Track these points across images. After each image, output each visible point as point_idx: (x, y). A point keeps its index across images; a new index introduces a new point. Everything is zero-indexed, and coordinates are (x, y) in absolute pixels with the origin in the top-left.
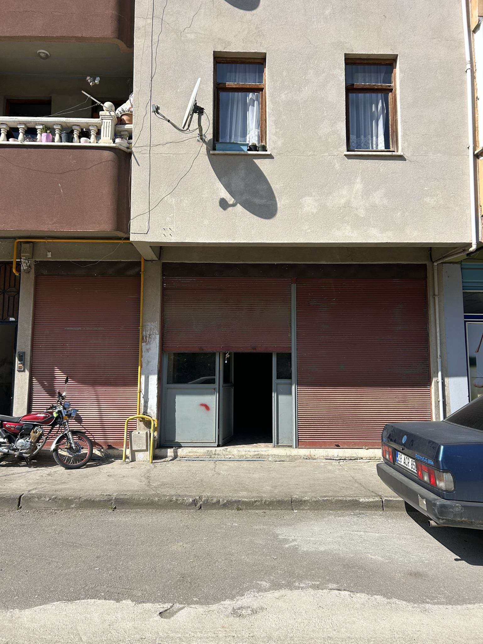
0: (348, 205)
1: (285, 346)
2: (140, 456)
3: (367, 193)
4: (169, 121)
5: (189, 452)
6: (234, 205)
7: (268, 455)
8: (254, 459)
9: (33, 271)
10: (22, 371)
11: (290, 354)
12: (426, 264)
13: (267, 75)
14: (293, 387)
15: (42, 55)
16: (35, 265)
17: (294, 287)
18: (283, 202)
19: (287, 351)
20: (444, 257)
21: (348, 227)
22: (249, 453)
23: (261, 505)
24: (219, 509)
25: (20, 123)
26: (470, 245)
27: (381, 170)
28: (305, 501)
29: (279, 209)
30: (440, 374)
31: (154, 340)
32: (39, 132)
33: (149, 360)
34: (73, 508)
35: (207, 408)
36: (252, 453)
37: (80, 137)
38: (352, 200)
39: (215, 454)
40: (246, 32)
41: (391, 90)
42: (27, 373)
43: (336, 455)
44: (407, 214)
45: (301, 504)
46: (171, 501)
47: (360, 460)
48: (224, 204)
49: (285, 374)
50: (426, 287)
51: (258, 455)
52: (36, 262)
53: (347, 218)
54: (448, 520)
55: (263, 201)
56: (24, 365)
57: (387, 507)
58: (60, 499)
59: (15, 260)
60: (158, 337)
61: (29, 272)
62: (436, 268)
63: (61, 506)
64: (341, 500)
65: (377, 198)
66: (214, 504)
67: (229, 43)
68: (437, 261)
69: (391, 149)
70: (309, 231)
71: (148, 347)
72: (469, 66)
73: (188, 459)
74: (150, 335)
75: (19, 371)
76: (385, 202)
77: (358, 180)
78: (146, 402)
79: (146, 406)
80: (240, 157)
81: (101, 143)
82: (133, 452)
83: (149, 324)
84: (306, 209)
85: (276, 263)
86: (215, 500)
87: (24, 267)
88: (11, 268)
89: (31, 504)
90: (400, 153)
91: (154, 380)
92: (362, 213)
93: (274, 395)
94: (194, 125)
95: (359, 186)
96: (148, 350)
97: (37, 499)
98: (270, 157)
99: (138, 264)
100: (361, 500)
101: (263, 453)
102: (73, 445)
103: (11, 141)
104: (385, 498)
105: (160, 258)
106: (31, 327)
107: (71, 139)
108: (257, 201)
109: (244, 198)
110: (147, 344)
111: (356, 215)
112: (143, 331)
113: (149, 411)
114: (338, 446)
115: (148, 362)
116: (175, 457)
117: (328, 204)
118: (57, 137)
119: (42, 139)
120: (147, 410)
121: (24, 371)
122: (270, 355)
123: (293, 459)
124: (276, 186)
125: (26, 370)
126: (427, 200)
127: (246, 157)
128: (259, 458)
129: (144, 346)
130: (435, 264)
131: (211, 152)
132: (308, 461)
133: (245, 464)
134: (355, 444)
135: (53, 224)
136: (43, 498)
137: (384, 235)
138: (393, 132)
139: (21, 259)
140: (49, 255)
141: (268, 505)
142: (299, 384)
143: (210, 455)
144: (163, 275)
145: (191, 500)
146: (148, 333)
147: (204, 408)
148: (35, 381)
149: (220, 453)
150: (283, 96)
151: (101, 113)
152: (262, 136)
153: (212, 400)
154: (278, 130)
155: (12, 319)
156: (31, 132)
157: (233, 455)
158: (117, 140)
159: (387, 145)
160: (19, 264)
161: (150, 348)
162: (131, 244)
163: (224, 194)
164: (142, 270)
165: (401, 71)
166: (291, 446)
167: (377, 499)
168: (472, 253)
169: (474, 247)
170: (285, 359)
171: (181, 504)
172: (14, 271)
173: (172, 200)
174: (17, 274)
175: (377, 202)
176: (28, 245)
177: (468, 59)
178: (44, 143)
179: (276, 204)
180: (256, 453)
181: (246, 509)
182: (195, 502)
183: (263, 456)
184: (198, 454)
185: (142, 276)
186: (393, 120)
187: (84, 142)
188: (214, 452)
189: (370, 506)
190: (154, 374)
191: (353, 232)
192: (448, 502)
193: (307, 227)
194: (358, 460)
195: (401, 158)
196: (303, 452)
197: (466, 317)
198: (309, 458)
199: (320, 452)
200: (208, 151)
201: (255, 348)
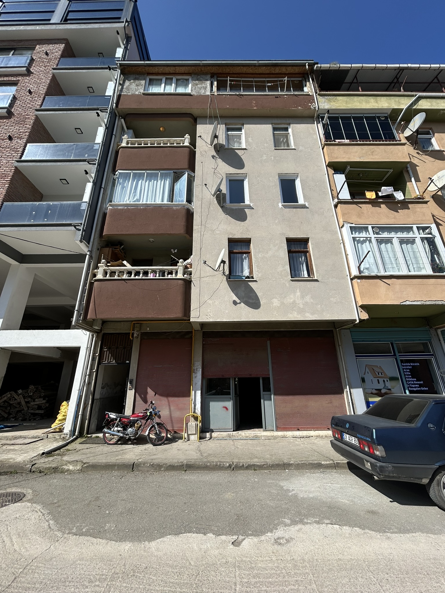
0: (294, 302)
1: (267, 373)
2: (192, 438)
3: (303, 297)
4: (210, 267)
5: (219, 435)
6: (240, 303)
7: (261, 436)
8: (254, 438)
9: (139, 337)
10: (131, 390)
11: (269, 378)
12: (332, 330)
13: (252, 246)
14: (272, 396)
15: (151, 241)
16: (141, 334)
17: (268, 342)
18: (263, 302)
19: (267, 376)
20: (342, 326)
21: (296, 313)
22: (251, 435)
23: (267, 467)
24: (244, 470)
25: (141, 269)
26: (356, 320)
27: (308, 286)
28: (291, 464)
29: (261, 305)
30: (348, 387)
31: (199, 371)
32: (149, 273)
33: (196, 382)
34: (162, 470)
35: (227, 409)
36: (252, 435)
37: (168, 275)
38: (296, 300)
39: (232, 436)
40: (242, 230)
41: (308, 252)
42: (133, 390)
43: (298, 435)
44: (323, 306)
45: (289, 466)
46: (217, 465)
47: (312, 438)
48: (235, 303)
49: (267, 389)
50: (334, 341)
51: (256, 436)
52: (141, 332)
53: (294, 308)
54: (386, 476)
55: (254, 301)
56: (132, 386)
57: (338, 467)
58: (155, 465)
59: (131, 332)
60: (201, 370)
61: (137, 338)
62: (338, 332)
63: (156, 469)
64: (311, 463)
65: (308, 299)
66: (241, 467)
67: (235, 235)
68: (338, 328)
69: (311, 277)
70: (277, 315)
71: (196, 375)
72: (341, 241)
73: (218, 439)
74: (197, 369)
75: (129, 390)
76: (312, 301)
77: (298, 291)
78: (195, 406)
79: (195, 409)
80: (242, 282)
81: (178, 277)
82: (188, 435)
83: (196, 363)
84: (275, 304)
85: (259, 330)
86: (241, 465)
87: (135, 335)
88: (129, 336)
89: (140, 468)
90: (316, 278)
91: (199, 393)
92: (301, 306)
93: (262, 401)
94: (221, 268)
95: (298, 294)
96: (196, 377)
97: (143, 465)
98: (256, 281)
99: (191, 332)
100: (323, 463)
101: (259, 435)
102: (158, 432)
103: (137, 277)
104: (336, 461)
105: (202, 329)
106: (137, 365)
107: (164, 276)
108: (251, 301)
109: (244, 300)
110: (195, 374)
111: (299, 307)
112: (193, 367)
113: (196, 411)
114: (298, 430)
115: (196, 383)
116: (211, 438)
117: (285, 302)
118: (158, 275)
119: (151, 276)
120: (195, 410)
121: (132, 389)
122: (259, 379)
123: (275, 438)
124: (259, 294)
125: (133, 389)
126: (332, 299)
127: (245, 282)
128: (256, 438)
129: (194, 375)
130: (337, 330)
131: (228, 280)
132: (283, 439)
133: (250, 442)
134: (308, 428)
135: (154, 314)
136: (146, 464)
137: (313, 316)
138: (311, 269)
139: (134, 331)
140: (148, 329)
141: (271, 467)
142: (275, 394)
143: (229, 436)
144: (203, 337)
145: (228, 465)
146: (196, 368)
147: (225, 409)
148: (137, 395)
149: (235, 435)
150: (260, 255)
151: (178, 264)
152: (251, 272)
153: (229, 404)
154: (259, 270)
155: (128, 362)
156: (146, 273)
157: (242, 436)
158: (185, 276)
159: (309, 275)
160: (133, 334)
161: (197, 376)
162: (190, 323)
163: (235, 298)
164: (193, 335)
165: (312, 244)
166: (273, 430)
167: (331, 462)
168: (357, 324)
169: (358, 321)
170: (266, 380)
171: (223, 467)
172: (131, 337)
173: (210, 302)
174: (132, 339)
175: (308, 301)
176: (138, 324)
177: (341, 238)
178: (152, 277)
179: (260, 302)
180: (255, 435)
181: (259, 469)
182: (230, 466)
183: (259, 437)
184: (223, 436)
185: (193, 338)
186: (310, 264)
187: (170, 276)
188: (232, 435)
189: (328, 467)
190: (199, 390)
191: (298, 315)
192: (384, 464)
193: (276, 313)
194: (311, 438)
195: (317, 281)
196: (280, 433)
197: (356, 356)
198: (284, 437)
199: (289, 434)
200: (227, 279)
201: (251, 375)
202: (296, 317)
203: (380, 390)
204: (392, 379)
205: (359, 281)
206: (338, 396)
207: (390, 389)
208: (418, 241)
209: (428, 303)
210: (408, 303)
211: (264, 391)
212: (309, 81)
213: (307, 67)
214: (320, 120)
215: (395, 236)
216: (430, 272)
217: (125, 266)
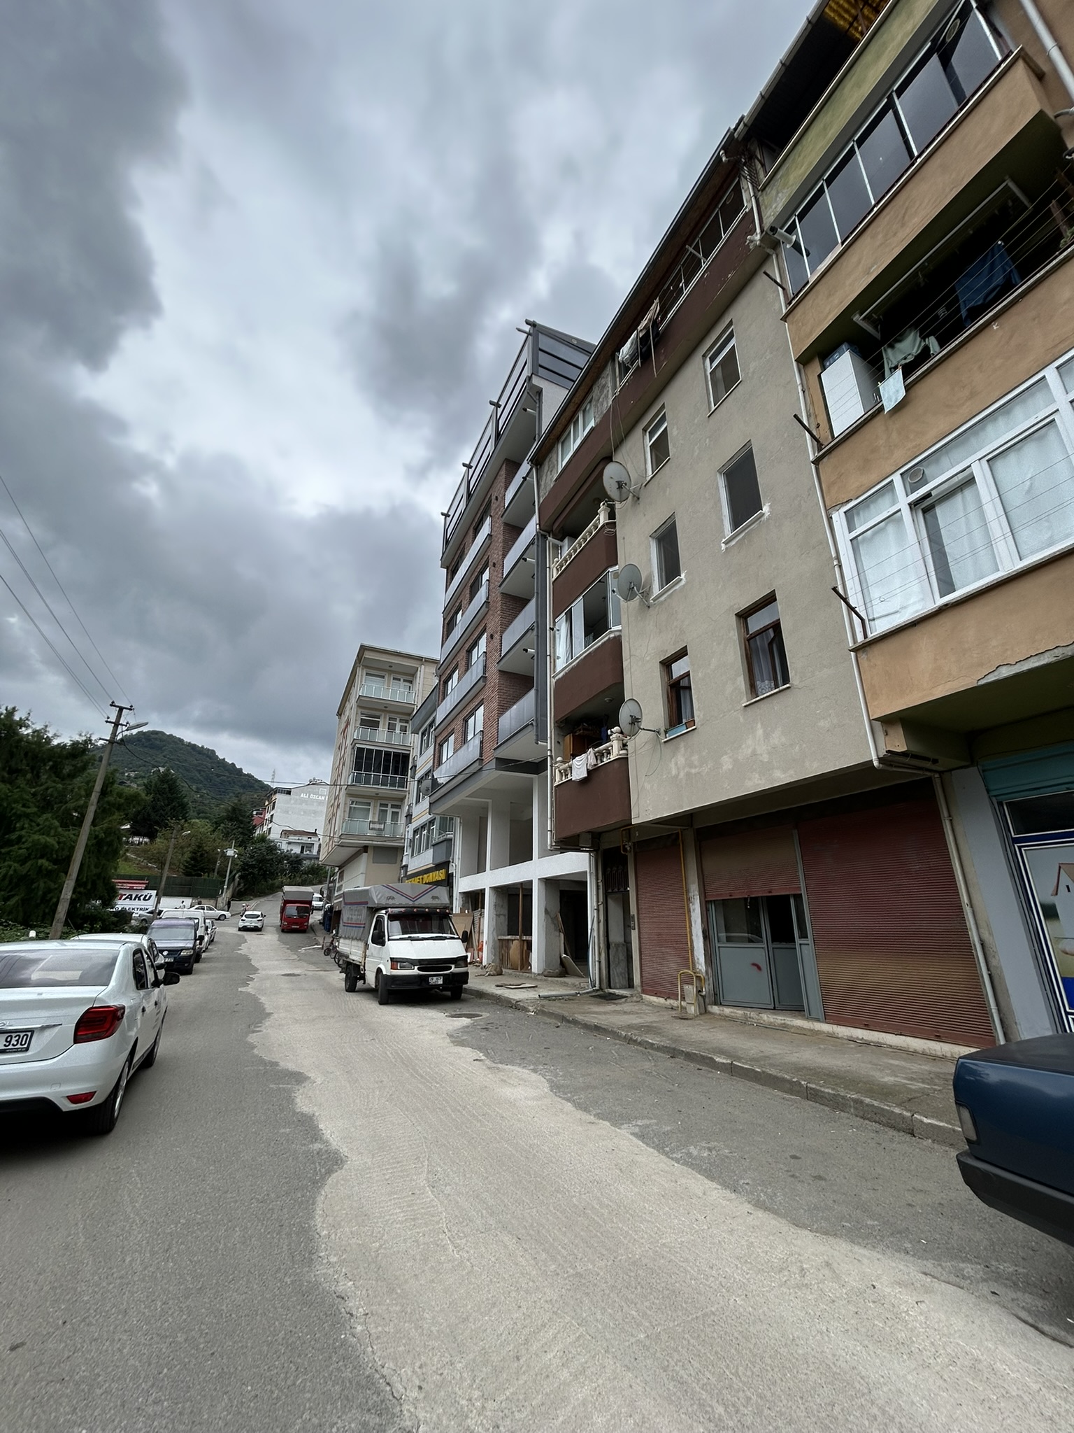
0: (754, 754)
2: (692, 1009)
9: (632, 850)
11: (802, 895)
15: (608, 701)
16: (633, 845)
17: (795, 833)
21: (756, 776)
27: (776, 708)
30: (974, 931)
31: (697, 900)
37: (606, 757)
38: (757, 747)
40: (675, 635)
42: (637, 932)
43: (861, 1038)
50: (938, 806)
53: (754, 767)
56: (635, 925)
59: (621, 844)
60: (698, 897)
61: (630, 852)
62: (937, 781)
65: (776, 738)
67: (667, 648)
68: (933, 771)
70: (729, 787)
72: (835, 563)
74: (694, 897)
78: (698, 959)
79: (698, 963)
80: (680, 737)
81: (615, 757)
82: (687, 1005)
83: (692, 886)
84: (725, 767)
87: (627, 849)
88: (621, 851)
95: (760, 732)
98: (697, 730)
99: (678, 834)
106: (635, 894)
112: (687, 893)
113: (700, 967)
115: (696, 921)
117: (739, 757)
125: (636, 929)
127: (683, 736)
128: (786, 1029)
129: (692, 907)
130: (936, 775)
131: (664, 741)
132: (829, 1039)
139: (625, 842)
140: (638, 836)
144: (697, 840)
148: (641, 938)
150: (700, 674)
154: (699, 705)
158: (621, 752)
160: (624, 847)
161: (695, 909)
164: (680, 839)
165: (781, 600)
166: (820, 1020)
169: (876, 763)
173: (648, 787)
174: (626, 854)
176: (626, 832)
185: (681, 844)
187: (607, 760)
191: (761, 779)
196: (826, 1027)
202: (758, 785)
215: (976, 458)
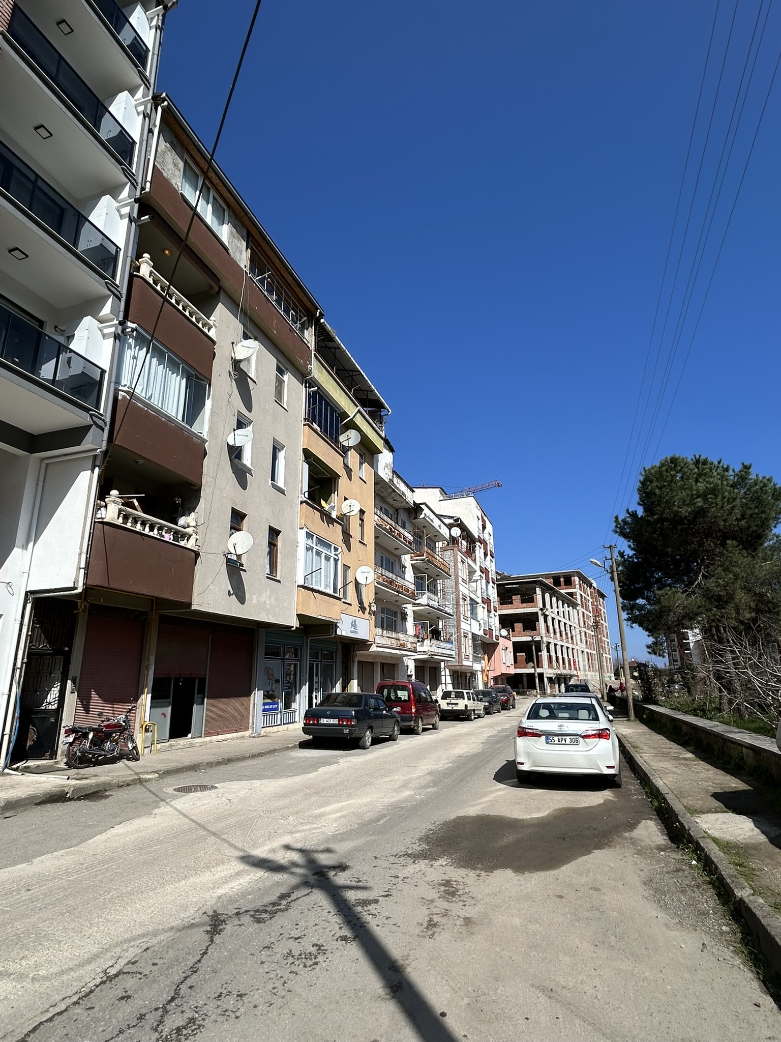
1: (204, 673)
3: (270, 596)
5: (162, 746)
6: (232, 594)
9: (87, 611)
10: (73, 693)
13: (244, 523)
14: (206, 699)
15: (139, 462)
16: (89, 606)
17: (212, 636)
18: (247, 597)
19: (204, 676)
21: (264, 613)
25: (159, 523)
27: (275, 587)
29: (246, 600)
30: (254, 689)
31: (151, 667)
32: (164, 530)
35: (165, 715)
40: (242, 500)
41: (276, 546)
42: (76, 694)
43: (219, 739)
47: (229, 739)
48: (230, 594)
49: (202, 691)
53: (264, 609)
55: (242, 594)
60: (154, 666)
61: (85, 611)
65: (273, 600)
67: (237, 504)
69: (277, 576)
70: (254, 613)
72: (298, 544)
74: (150, 665)
75: (71, 693)
76: (275, 602)
77: (270, 590)
78: (145, 709)
80: (236, 568)
83: (151, 657)
90: (278, 578)
91: (149, 696)
93: (194, 706)
96: (148, 674)
98: (245, 571)
103: (151, 533)
106: (82, 655)
108: (240, 594)
109: (236, 591)
111: (267, 608)
114: (218, 734)
115: (147, 685)
118: (172, 537)
122: (195, 679)
123: (206, 743)
124: (246, 587)
125: (76, 692)
126: (284, 604)
127: (238, 569)
135: (169, 593)
138: (275, 566)
140: (102, 600)
142: (208, 698)
143: (171, 746)
144: (159, 623)
147: (163, 716)
148: (78, 701)
153: (169, 711)
155: (67, 649)
163: (230, 587)
165: (282, 539)
166: (201, 736)
169: (294, 628)
170: (202, 681)
173: (212, 587)
175: (272, 602)
177: (298, 540)
179: (245, 597)
186: (275, 560)
190: (150, 693)
191: (266, 616)
194: (227, 739)
195: (279, 581)
196: (208, 739)
197: (265, 658)
198: (211, 742)
199: (215, 738)
200: (227, 562)
201: (191, 674)
202: (264, 618)
203: (268, 692)
204: (277, 681)
205: (303, 590)
206: (246, 698)
207: (273, 691)
208: (332, 559)
209: (328, 619)
210: (320, 617)
211: (198, 694)
212: (312, 328)
213: (318, 315)
214: (307, 385)
215: (324, 551)
216: (331, 592)
217: (137, 510)
